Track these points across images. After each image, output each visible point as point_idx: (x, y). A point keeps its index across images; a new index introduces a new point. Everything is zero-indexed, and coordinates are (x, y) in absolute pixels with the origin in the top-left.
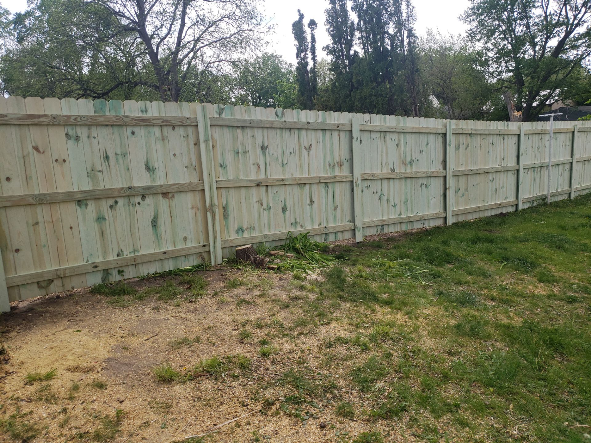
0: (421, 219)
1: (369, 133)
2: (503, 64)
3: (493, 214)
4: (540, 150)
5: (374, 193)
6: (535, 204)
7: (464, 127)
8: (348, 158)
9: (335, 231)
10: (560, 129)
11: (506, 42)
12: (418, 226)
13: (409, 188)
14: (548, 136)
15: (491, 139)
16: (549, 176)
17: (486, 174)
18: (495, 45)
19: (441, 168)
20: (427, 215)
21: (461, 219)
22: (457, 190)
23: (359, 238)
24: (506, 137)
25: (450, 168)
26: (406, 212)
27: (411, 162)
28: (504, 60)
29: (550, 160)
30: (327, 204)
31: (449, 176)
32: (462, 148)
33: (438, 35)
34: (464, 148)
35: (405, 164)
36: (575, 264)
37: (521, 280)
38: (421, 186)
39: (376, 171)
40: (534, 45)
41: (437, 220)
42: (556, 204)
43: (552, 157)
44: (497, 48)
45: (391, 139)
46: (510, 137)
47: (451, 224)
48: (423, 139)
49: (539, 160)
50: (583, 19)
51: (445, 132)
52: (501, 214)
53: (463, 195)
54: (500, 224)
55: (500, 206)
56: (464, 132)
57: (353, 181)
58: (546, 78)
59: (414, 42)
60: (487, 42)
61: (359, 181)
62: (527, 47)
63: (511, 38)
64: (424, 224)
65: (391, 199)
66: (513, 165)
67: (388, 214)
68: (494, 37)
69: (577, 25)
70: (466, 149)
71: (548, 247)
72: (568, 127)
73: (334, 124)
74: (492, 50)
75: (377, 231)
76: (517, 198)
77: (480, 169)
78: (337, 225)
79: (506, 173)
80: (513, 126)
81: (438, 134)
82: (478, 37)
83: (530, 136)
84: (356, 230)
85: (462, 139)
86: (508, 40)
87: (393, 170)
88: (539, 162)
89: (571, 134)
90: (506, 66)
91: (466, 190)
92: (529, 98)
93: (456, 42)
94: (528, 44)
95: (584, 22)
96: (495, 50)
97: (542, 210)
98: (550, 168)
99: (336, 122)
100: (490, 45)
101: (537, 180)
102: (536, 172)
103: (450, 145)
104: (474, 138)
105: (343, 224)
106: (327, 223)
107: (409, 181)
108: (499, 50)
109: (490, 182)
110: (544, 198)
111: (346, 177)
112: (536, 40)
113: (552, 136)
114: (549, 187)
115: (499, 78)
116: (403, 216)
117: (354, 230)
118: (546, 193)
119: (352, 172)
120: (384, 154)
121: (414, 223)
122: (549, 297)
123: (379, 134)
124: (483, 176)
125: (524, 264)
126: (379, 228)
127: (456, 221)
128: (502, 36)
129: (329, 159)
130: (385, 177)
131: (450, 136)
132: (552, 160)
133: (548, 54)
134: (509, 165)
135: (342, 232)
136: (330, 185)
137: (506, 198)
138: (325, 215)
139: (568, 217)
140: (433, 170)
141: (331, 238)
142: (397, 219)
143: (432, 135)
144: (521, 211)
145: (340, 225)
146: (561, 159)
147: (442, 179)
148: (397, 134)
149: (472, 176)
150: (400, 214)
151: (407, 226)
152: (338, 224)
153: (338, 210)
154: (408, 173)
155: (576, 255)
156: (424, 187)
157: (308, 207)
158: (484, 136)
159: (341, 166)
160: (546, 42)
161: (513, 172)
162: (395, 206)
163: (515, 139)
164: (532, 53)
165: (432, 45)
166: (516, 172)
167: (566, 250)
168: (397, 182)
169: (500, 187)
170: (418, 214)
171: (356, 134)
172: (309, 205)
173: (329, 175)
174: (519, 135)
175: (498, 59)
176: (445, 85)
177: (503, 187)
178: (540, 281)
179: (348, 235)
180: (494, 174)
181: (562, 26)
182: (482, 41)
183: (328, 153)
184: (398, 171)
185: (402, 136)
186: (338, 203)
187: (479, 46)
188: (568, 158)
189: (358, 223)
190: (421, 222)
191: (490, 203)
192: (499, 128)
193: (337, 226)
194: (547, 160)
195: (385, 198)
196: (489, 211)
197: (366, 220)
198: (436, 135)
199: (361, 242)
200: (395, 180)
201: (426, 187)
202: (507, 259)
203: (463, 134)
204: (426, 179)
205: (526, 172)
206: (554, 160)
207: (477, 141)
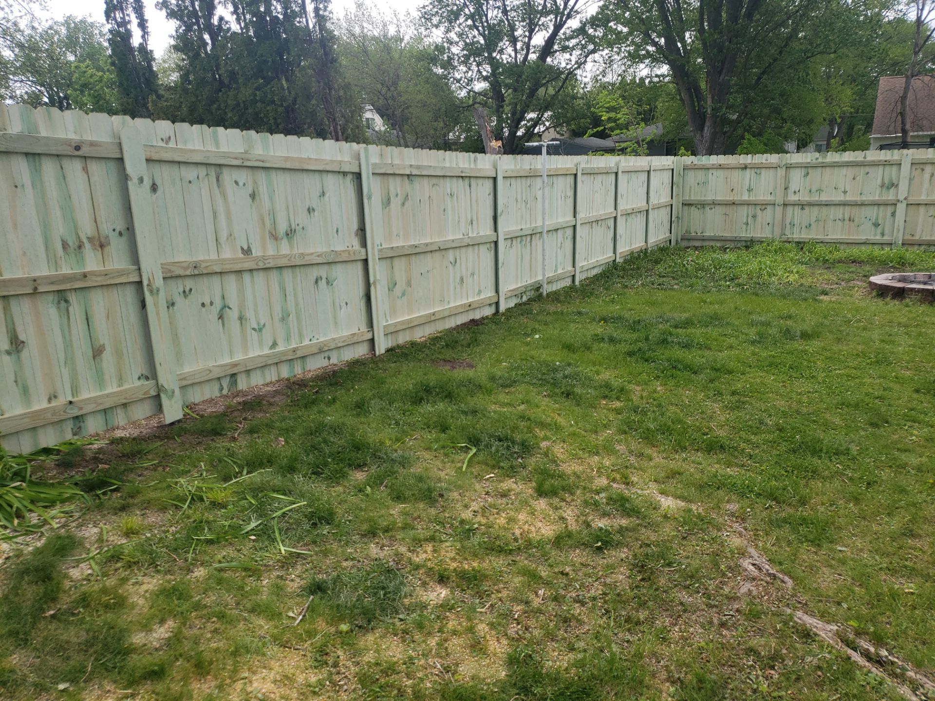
0: (323, 350)
1: (176, 166)
2: (474, 68)
3: (459, 323)
4: (528, 206)
5: (203, 305)
6: (525, 299)
7: (396, 162)
8: (120, 226)
9: (101, 407)
10: (557, 169)
11: (476, 32)
12: (316, 365)
13: (289, 289)
14: (539, 180)
15: (449, 185)
16: (543, 250)
17: (444, 252)
18: (460, 35)
19: (356, 243)
20: (334, 339)
21: (403, 339)
22: (392, 286)
23: (173, 412)
24: (473, 181)
25: (373, 244)
26: (288, 339)
27: (290, 234)
28: (475, 61)
29: (544, 223)
30: (68, 345)
31: (374, 259)
32: (395, 203)
33: (373, 8)
34: (400, 203)
35: (275, 237)
36: (596, 432)
37: (504, 495)
38: (316, 282)
39: (206, 255)
40: (514, 41)
41: (356, 346)
42: (555, 297)
43: (546, 218)
44: (465, 41)
45: (236, 183)
46: (480, 181)
47: (383, 351)
48: (311, 184)
49: (528, 222)
50: (576, 8)
51: (357, 170)
52: (473, 321)
53: (404, 294)
54: (469, 346)
55: (470, 307)
56: (397, 172)
57: (140, 283)
58: (533, 92)
59: (325, 10)
60: (448, 31)
61: (159, 282)
62: (505, 43)
63: (483, 27)
64: (329, 358)
65: (250, 314)
66: (488, 233)
67: (245, 348)
68: (458, 22)
69: (569, 16)
70: (403, 204)
71: (549, 396)
72: (569, 166)
73: (67, 142)
74: (457, 43)
75: (221, 389)
76: (497, 291)
77: (431, 244)
78: (109, 390)
79: (476, 247)
80: (484, 163)
81: (345, 174)
82: (435, 20)
83: (513, 181)
84: (163, 396)
85: (395, 185)
86: (478, 30)
87: (247, 252)
88: (528, 226)
89: (572, 177)
90: (479, 71)
91: (409, 284)
92: (512, 121)
93: (403, 24)
94: (506, 39)
95: (577, 12)
96: (461, 44)
97: (535, 308)
98: (545, 235)
99: (72, 136)
100: (453, 36)
101: (527, 258)
102: (524, 243)
103: (369, 198)
104: (417, 182)
105: (126, 386)
106: (75, 390)
107: (287, 274)
108: (466, 44)
109: (451, 267)
110: (538, 288)
111: (121, 273)
112: (516, 33)
113: (546, 181)
114: (544, 269)
115: (469, 88)
116: (281, 348)
117: (158, 397)
118: (540, 278)
119: (135, 259)
120: (222, 216)
121: (308, 360)
122: (558, 542)
123: (202, 171)
124: (437, 255)
125: (508, 448)
126: (225, 383)
127: (394, 344)
128: (470, 22)
129: (60, 229)
130: (228, 267)
131: (368, 178)
132: (547, 223)
133: (533, 57)
134: (482, 233)
135: (125, 405)
136: (73, 298)
137: (480, 292)
138: (65, 373)
139: (574, 322)
140: (339, 248)
141: (93, 425)
142: (267, 356)
143: (330, 176)
144: (503, 314)
145: (115, 389)
146: (560, 220)
147: (359, 266)
148: (250, 172)
149: (418, 257)
150: (274, 345)
151: (292, 368)
152: (112, 388)
153: (108, 357)
154: (285, 256)
155: (595, 408)
156: (323, 284)
157: (6, 359)
158: (434, 181)
159: (102, 246)
160: (530, 38)
161: (488, 245)
162: (260, 330)
163: (489, 184)
164: (513, 54)
165: (365, 25)
166: (493, 245)
167: (578, 401)
168: (260, 277)
169: (469, 274)
170: (314, 341)
171: (134, 167)
172: (8, 353)
173: (66, 270)
174: (495, 179)
175: (467, 57)
176: (389, 94)
177: (473, 274)
178: (541, 492)
179: (141, 412)
180: (458, 250)
181: (549, 15)
182: (442, 28)
183: (56, 214)
184: (260, 254)
185: (261, 176)
186: (104, 337)
187: (437, 36)
188: (569, 218)
189: (167, 378)
190: (323, 355)
191: (452, 305)
192: (461, 166)
193: (108, 395)
194: (539, 223)
195: (232, 315)
196: (453, 318)
197: (189, 368)
198: (341, 177)
199: (179, 421)
200: (255, 273)
201: (328, 283)
202: (475, 441)
203: (394, 174)
204: (326, 267)
205: (509, 245)
206: (550, 223)
207: (421, 188)
